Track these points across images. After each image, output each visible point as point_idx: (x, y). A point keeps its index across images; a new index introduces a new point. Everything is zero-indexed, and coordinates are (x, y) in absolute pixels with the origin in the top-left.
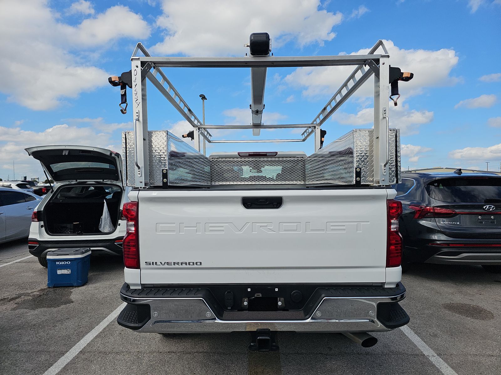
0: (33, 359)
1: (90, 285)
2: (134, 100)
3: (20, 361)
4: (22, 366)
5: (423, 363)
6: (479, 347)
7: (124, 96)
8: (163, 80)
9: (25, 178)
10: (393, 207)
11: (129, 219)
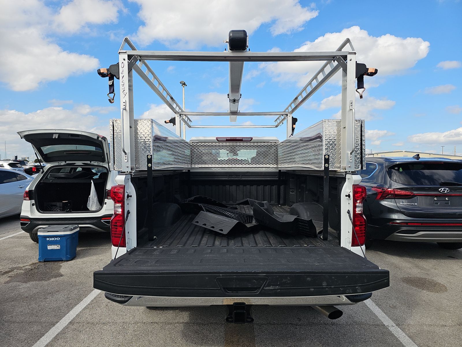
0: (25, 329)
1: (78, 260)
2: (121, 91)
3: (13, 331)
4: (16, 336)
5: (383, 332)
6: (434, 318)
7: (112, 86)
8: (148, 71)
9: (16, 157)
10: (358, 192)
11: (116, 201)
